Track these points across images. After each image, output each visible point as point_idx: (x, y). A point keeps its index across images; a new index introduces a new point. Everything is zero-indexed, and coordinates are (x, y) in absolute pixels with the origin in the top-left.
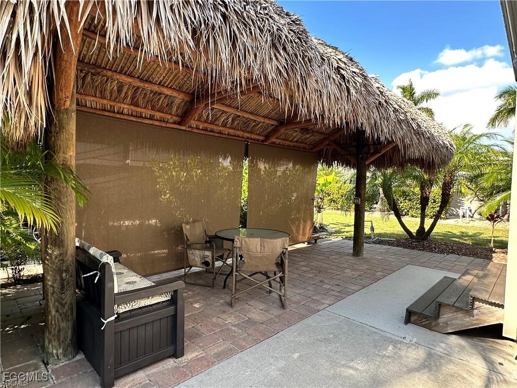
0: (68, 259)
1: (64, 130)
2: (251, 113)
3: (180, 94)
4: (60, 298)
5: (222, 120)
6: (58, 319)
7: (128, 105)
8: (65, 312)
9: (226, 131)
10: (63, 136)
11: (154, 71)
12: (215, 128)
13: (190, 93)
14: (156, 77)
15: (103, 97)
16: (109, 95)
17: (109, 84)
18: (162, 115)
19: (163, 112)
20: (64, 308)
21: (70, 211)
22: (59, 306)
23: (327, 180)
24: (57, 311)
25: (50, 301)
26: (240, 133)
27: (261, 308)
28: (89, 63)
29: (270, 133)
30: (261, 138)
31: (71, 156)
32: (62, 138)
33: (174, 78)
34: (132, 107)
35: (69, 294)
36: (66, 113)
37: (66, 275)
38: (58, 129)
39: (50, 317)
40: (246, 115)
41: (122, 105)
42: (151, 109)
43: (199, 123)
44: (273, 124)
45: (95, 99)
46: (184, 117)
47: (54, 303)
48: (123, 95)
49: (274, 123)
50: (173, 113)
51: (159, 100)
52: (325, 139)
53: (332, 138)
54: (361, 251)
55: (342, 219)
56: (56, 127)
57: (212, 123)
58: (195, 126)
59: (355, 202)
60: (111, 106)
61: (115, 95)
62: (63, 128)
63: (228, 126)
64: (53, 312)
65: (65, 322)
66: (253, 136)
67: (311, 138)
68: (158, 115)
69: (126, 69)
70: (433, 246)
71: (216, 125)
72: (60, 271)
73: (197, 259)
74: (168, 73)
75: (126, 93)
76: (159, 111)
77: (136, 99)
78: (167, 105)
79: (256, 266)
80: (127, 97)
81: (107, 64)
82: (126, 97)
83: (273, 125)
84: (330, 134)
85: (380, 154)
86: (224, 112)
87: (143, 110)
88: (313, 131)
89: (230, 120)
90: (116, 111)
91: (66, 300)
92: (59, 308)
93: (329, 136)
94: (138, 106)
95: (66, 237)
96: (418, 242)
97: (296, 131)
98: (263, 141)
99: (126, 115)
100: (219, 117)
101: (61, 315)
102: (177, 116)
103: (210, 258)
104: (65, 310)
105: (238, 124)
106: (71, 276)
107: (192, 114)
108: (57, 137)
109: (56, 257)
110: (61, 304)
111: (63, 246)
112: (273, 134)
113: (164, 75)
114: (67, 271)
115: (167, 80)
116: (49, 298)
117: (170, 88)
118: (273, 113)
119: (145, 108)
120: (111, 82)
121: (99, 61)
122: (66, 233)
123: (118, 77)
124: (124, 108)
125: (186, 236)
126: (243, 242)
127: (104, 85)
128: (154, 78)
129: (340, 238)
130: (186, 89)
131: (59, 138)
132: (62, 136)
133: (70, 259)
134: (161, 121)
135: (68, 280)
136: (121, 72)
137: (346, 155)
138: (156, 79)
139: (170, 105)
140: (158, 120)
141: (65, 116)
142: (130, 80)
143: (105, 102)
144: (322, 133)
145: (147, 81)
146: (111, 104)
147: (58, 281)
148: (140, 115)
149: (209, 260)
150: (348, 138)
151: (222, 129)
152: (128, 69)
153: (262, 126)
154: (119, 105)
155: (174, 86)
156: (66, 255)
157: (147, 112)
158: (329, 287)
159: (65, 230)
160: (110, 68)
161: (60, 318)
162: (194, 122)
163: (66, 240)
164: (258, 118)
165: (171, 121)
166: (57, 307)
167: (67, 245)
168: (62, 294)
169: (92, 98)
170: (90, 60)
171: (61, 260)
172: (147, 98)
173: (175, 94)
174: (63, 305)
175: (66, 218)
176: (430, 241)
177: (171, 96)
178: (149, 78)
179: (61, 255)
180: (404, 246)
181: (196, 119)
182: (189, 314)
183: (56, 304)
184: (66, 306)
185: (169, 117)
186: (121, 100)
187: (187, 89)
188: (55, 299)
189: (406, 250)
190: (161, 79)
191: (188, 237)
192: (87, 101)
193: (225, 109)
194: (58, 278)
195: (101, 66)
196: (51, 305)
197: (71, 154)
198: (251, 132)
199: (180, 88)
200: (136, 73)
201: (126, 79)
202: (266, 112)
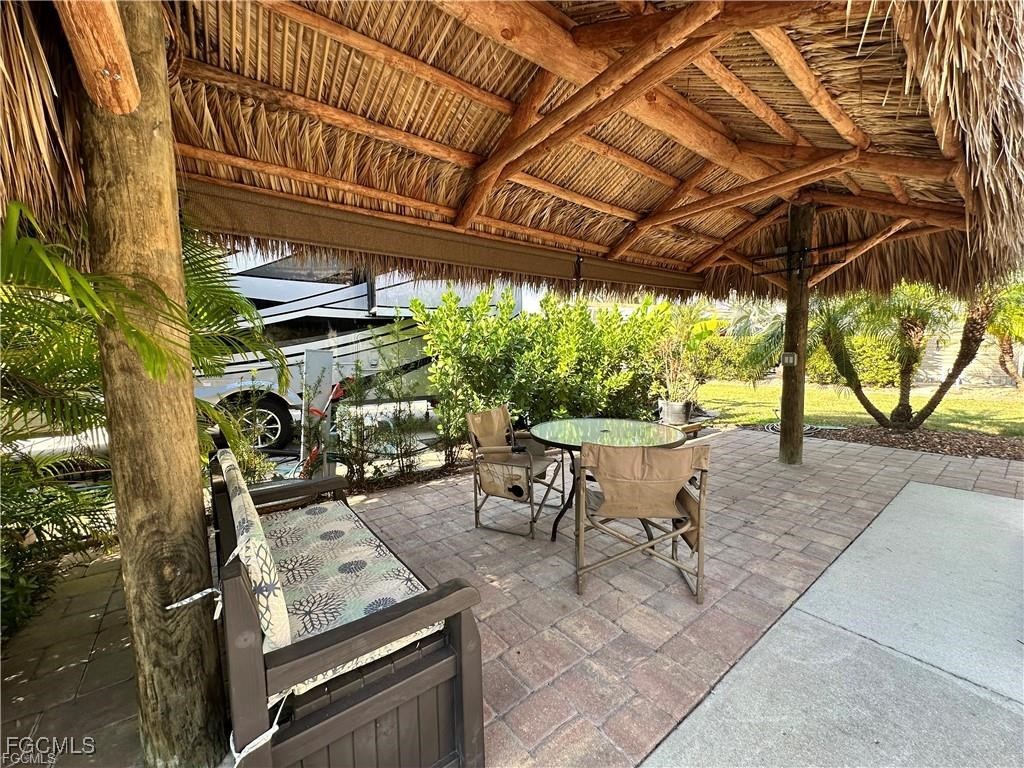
0: (176, 530)
1: (130, 177)
2: (588, 196)
3: (450, 153)
4: (162, 630)
5: (532, 213)
6: (160, 683)
7: (352, 183)
8: (179, 664)
9: (539, 236)
10: (129, 194)
11: (394, 95)
12: (518, 229)
13: (471, 151)
14: (399, 111)
15: (300, 168)
16: (311, 162)
17: (307, 134)
18: (417, 204)
19: (421, 200)
20: (177, 654)
21: (170, 402)
22: (162, 650)
23: (706, 328)
24: (157, 664)
25: (137, 638)
26: (564, 240)
27: (643, 598)
28: (256, 79)
29: (617, 239)
30: (603, 250)
31: (160, 254)
32: (125, 199)
33: (436, 112)
34: (360, 189)
35: (186, 619)
36: (133, 128)
37: (175, 571)
38: (110, 172)
39: (141, 679)
40: (579, 201)
41: (340, 185)
42: (398, 194)
43: (490, 222)
44: (628, 218)
45: (284, 171)
46: (461, 209)
47: (148, 643)
48: (339, 161)
49: (631, 217)
50: (440, 200)
51: (411, 170)
52: (716, 249)
53: (730, 245)
54: (797, 453)
55: (722, 394)
56: (105, 169)
57: (514, 221)
58: (481, 227)
59: (786, 361)
60: (319, 187)
61: (323, 159)
62: (128, 171)
63: (542, 227)
64: (147, 668)
65: (181, 688)
66: (589, 246)
67: (691, 247)
68: (412, 205)
69: (334, 91)
70: (937, 440)
71: (521, 224)
72: (155, 563)
73: (497, 481)
74: (423, 98)
75: (345, 156)
76: (413, 198)
77: (366, 167)
78: (428, 182)
79: (630, 508)
80: (348, 166)
81: (293, 79)
82: (345, 166)
83: (626, 221)
84: (726, 239)
85: (842, 265)
86: (537, 194)
87: (382, 195)
88: (697, 233)
89: (547, 211)
90: (330, 198)
91: (178, 632)
92: (162, 656)
93: (725, 243)
94: (372, 187)
95: (164, 473)
96: (899, 432)
97: (667, 233)
98: (605, 256)
99: (351, 205)
100: (527, 207)
101: (168, 672)
102: (448, 206)
103: (524, 479)
104: (178, 659)
105: (562, 221)
106: (190, 571)
107: (476, 197)
108: (111, 195)
109: (141, 527)
110: (167, 646)
111: (157, 497)
112: (626, 240)
113: (415, 106)
114: (175, 559)
115: (423, 119)
116: (135, 629)
117: (431, 139)
118: (629, 195)
119: (386, 190)
120: (311, 130)
121: (275, 71)
122: (163, 463)
123: (320, 111)
124: (345, 192)
125: (476, 437)
126: (602, 456)
127: (298, 138)
128: (396, 116)
129: (732, 427)
130: (461, 141)
131: (117, 198)
132: (125, 194)
133: (184, 527)
134: (417, 217)
135: (181, 583)
136: (326, 100)
137: (763, 274)
138: (400, 117)
139: (433, 181)
140: (412, 216)
141: (131, 137)
142: (346, 119)
143: (306, 177)
144: (711, 237)
145: (381, 123)
146: (320, 181)
147: (151, 588)
148: (377, 208)
149: (522, 484)
150: (764, 242)
151: (532, 232)
152: (340, 92)
153: (606, 225)
154: (333, 183)
155: (438, 136)
156: (169, 520)
157: (391, 200)
158: (771, 539)
159: (161, 454)
160: (302, 92)
161: (166, 682)
162: (479, 219)
163: (165, 481)
164: (600, 206)
165: (437, 217)
166: (156, 654)
167: (171, 494)
168: (166, 620)
169: (279, 170)
170: (256, 69)
171: (157, 531)
172: (386, 167)
173: (440, 153)
174: (172, 649)
175: (158, 420)
176: (926, 431)
177: (434, 159)
178: (385, 115)
179: (152, 519)
180: (871, 440)
181: (483, 213)
182: (489, 614)
183: (153, 646)
184: (182, 651)
185: (433, 209)
186: (337, 173)
187: (464, 141)
188: (147, 635)
189: (876, 448)
190: (410, 117)
191: (479, 439)
192: (272, 177)
193: (539, 187)
194: (152, 581)
195: (281, 86)
196: (141, 650)
197: (161, 246)
198: (584, 239)
199: (449, 139)
200: (358, 104)
201: (337, 117)
202: (617, 191)
